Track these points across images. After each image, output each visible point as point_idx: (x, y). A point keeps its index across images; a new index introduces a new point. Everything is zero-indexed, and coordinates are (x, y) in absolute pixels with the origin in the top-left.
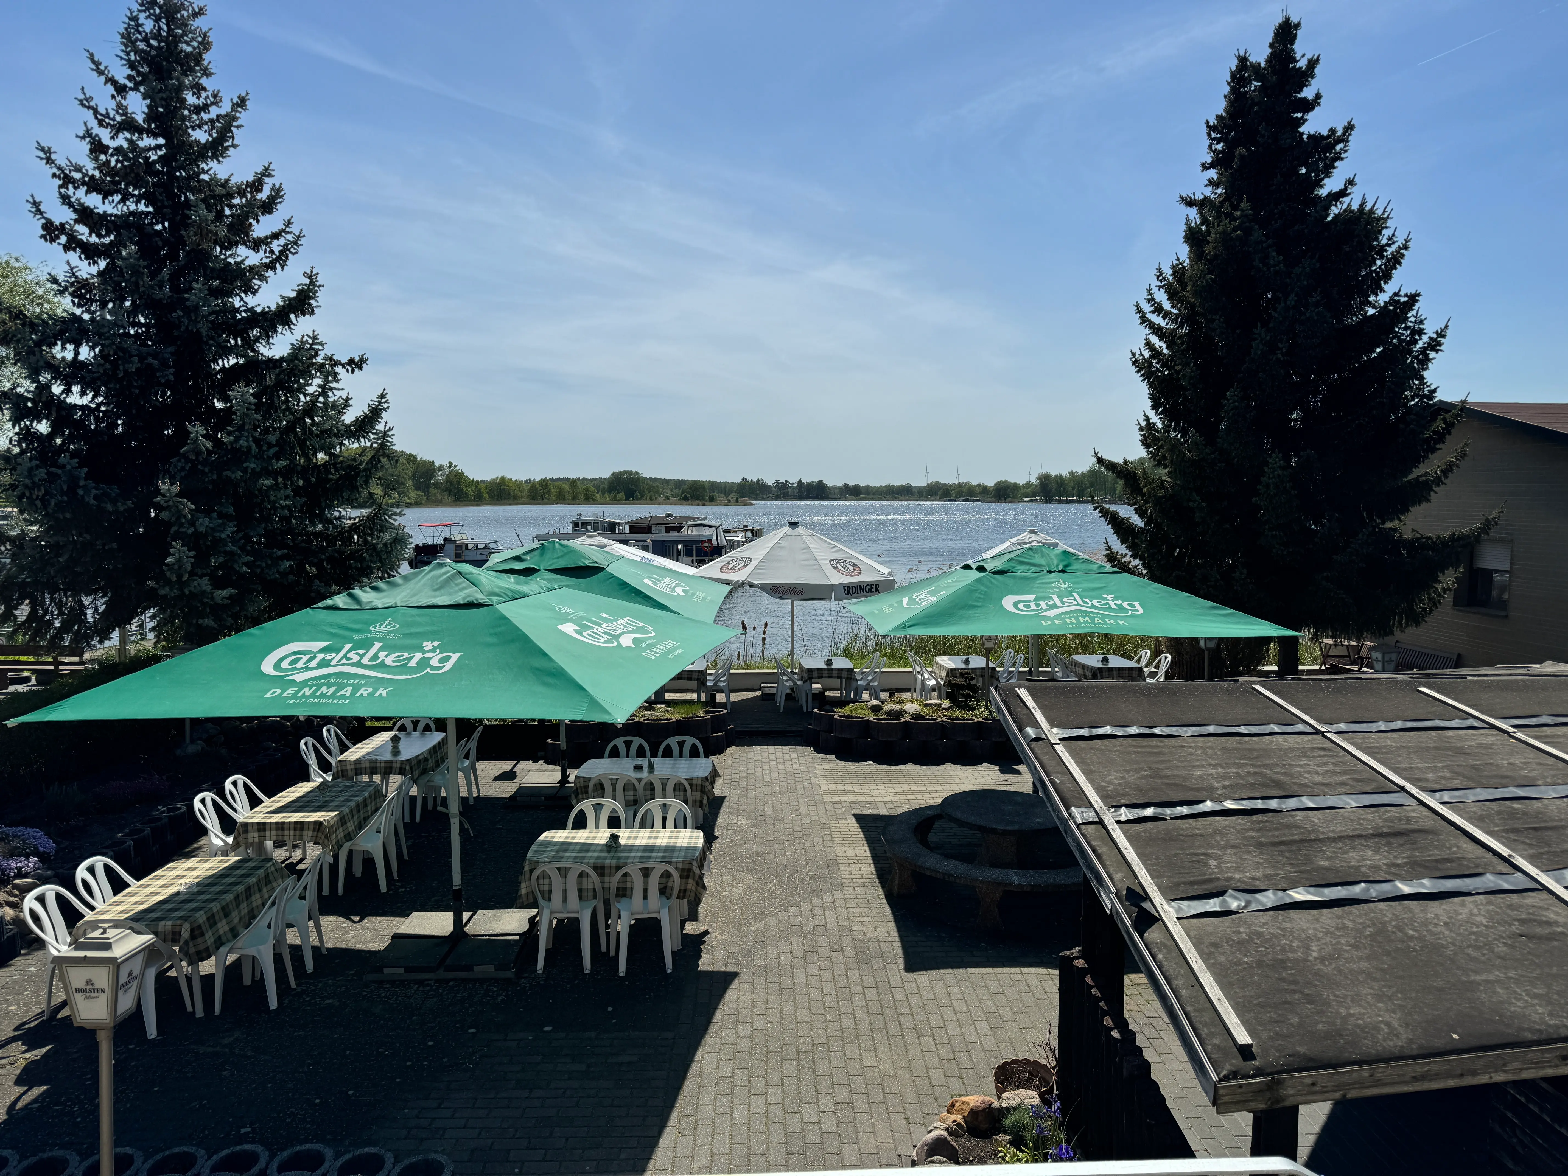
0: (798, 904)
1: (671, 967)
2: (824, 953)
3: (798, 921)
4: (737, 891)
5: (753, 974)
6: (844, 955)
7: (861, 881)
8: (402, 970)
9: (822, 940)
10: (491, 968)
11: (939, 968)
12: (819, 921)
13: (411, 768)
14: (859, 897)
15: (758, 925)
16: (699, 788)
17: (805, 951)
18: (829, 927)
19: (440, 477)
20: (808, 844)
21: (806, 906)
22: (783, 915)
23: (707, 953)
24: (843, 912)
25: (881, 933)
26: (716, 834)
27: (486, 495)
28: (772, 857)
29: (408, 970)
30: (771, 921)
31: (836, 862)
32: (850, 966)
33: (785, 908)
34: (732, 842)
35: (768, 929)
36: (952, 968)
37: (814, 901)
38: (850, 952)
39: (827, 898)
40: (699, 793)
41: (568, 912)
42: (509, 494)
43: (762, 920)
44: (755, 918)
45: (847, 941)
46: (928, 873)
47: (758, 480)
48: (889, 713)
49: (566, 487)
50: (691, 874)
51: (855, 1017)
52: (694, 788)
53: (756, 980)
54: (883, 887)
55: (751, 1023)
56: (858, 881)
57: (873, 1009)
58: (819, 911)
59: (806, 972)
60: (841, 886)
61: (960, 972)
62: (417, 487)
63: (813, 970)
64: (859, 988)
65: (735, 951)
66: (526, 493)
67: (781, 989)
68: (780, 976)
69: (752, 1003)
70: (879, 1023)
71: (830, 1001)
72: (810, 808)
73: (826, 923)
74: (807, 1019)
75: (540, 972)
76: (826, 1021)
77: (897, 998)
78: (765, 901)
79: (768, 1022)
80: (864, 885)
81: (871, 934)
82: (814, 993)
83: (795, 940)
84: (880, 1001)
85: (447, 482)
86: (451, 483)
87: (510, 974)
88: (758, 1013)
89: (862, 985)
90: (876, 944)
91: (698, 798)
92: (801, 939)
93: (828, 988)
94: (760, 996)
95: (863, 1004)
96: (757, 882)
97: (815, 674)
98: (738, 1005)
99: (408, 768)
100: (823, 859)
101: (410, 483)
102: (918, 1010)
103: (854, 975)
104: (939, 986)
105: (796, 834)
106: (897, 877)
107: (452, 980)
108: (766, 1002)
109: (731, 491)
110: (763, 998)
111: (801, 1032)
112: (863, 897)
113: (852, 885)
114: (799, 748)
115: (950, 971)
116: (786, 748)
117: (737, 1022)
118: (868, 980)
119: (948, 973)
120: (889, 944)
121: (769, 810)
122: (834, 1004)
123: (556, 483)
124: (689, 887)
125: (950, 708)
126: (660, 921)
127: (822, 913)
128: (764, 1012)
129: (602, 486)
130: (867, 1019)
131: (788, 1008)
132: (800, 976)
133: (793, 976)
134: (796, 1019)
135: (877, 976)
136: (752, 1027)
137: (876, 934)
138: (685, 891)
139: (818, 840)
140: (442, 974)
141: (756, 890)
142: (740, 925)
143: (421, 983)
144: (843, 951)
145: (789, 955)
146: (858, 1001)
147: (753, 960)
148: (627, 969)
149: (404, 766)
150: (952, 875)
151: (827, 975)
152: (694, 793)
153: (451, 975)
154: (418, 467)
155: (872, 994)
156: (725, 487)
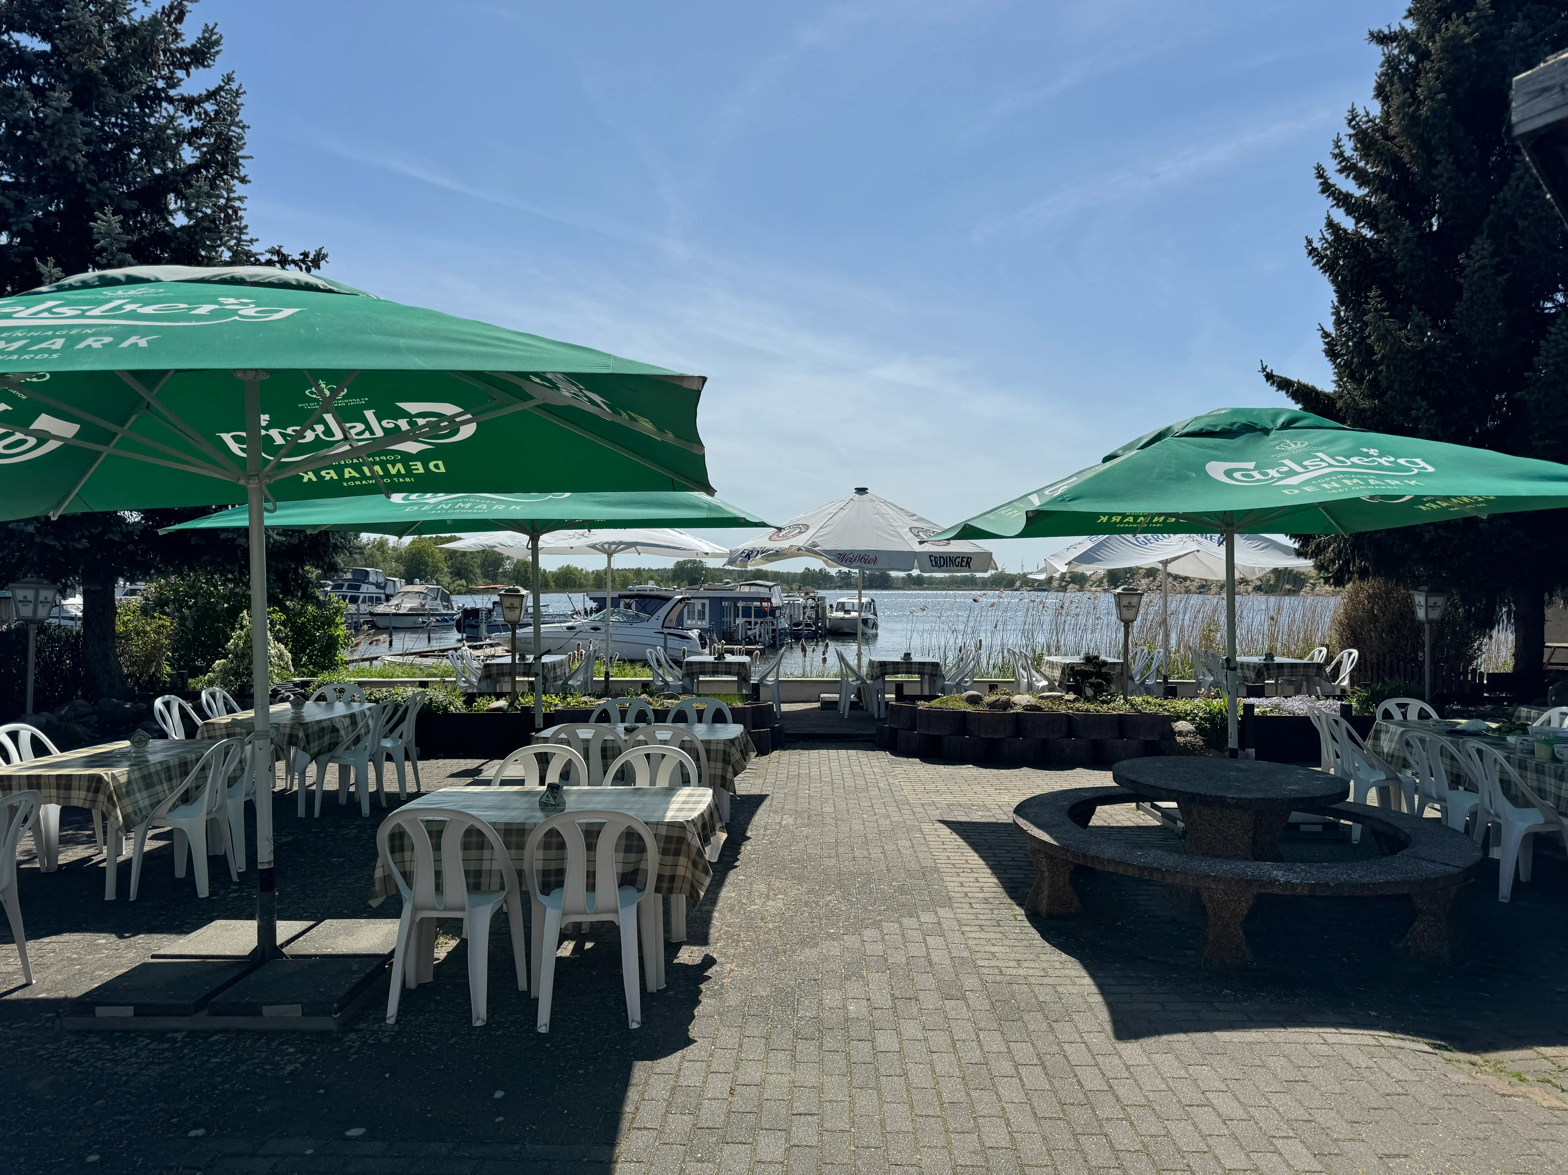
0: (877, 925)
1: (638, 1017)
2: (930, 1000)
3: (879, 948)
4: (775, 905)
5: (796, 1035)
6: (968, 1006)
7: (981, 895)
8: (129, 1011)
9: (926, 981)
10: (295, 1011)
11: (1158, 1032)
12: (917, 950)
13: (307, 736)
14: (981, 917)
15: (809, 954)
16: (721, 756)
17: (894, 998)
18: (935, 959)
19: (508, 566)
20: (889, 847)
21: (891, 927)
22: (851, 940)
23: (710, 997)
24: (957, 938)
25: (1031, 972)
26: (749, 834)
27: (552, 584)
28: (833, 861)
29: (141, 1011)
30: (833, 948)
31: (936, 870)
32: (982, 1025)
33: (857, 927)
34: (771, 843)
35: (825, 959)
36: (1185, 1031)
37: (906, 921)
38: (978, 1001)
39: (926, 917)
40: (720, 765)
41: (446, 909)
42: (575, 583)
43: (816, 945)
44: (803, 943)
45: (970, 982)
46: (1110, 869)
47: (821, 570)
48: (992, 705)
49: (631, 576)
50: (684, 847)
51: (1008, 1125)
52: (713, 755)
53: (801, 1045)
54: (1019, 905)
55: (787, 1131)
56: (976, 895)
57: (1044, 1107)
58: (917, 935)
59: (899, 1034)
60: (948, 902)
61: (1202, 1038)
62: (485, 576)
63: (911, 1029)
64: (1006, 1067)
65: (764, 994)
66: (591, 582)
67: (850, 1063)
68: (848, 1040)
69: (791, 1092)
70: (1063, 1138)
71: (952, 1090)
72: (889, 809)
73: (928, 953)
74: (907, 1126)
75: (391, 1021)
76: (947, 1131)
77: (1088, 1086)
78: (820, 919)
79: (822, 1130)
80: (986, 901)
81: (1014, 972)
82: (919, 1075)
83: (875, 978)
84: (1055, 1092)
85: (515, 570)
86: (519, 571)
87: (329, 1023)
88: (802, 1110)
89: (1012, 1060)
90: (1025, 988)
91: (719, 772)
92: (885, 977)
93: (944, 1063)
94: (808, 1076)
95: (1020, 1097)
96: (809, 892)
97: (890, 669)
98: (761, 1093)
99: (301, 734)
100: (914, 865)
101: (478, 571)
102: (1141, 1112)
103: (994, 1042)
104: (1168, 1064)
105: (870, 836)
106: (1046, 886)
107: (217, 1032)
108: (820, 1089)
109: (794, 581)
110: (812, 1080)
111: (895, 1157)
112: (986, 917)
113: (966, 900)
114: (870, 753)
115: (1182, 1037)
116: (852, 752)
117: (754, 1130)
118: (1024, 1052)
119: (1180, 1040)
120: (1049, 989)
121: (828, 809)
122: (960, 1096)
123: (621, 573)
124: (681, 871)
125: (1075, 700)
126: (617, 928)
127: (921, 938)
128: (814, 1110)
129: (666, 575)
130: (1035, 1128)
131: (866, 1101)
132: (886, 1040)
133: (873, 1041)
134: (883, 1127)
135: (1039, 1043)
136: (787, 1140)
137: (1021, 972)
138: (672, 878)
139: (904, 843)
140: (204, 1020)
141: (806, 904)
142: (777, 953)
143: (158, 1035)
144: (965, 1000)
145: (864, 1003)
146: (1010, 1091)
147: (795, 1011)
148: (552, 1020)
149: (295, 732)
150: (1158, 870)
151: (939, 1040)
152: (712, 764)
153: (221, 1022)
154: (487, 556)
155: (1035, 1077)
156: (788, 578)
